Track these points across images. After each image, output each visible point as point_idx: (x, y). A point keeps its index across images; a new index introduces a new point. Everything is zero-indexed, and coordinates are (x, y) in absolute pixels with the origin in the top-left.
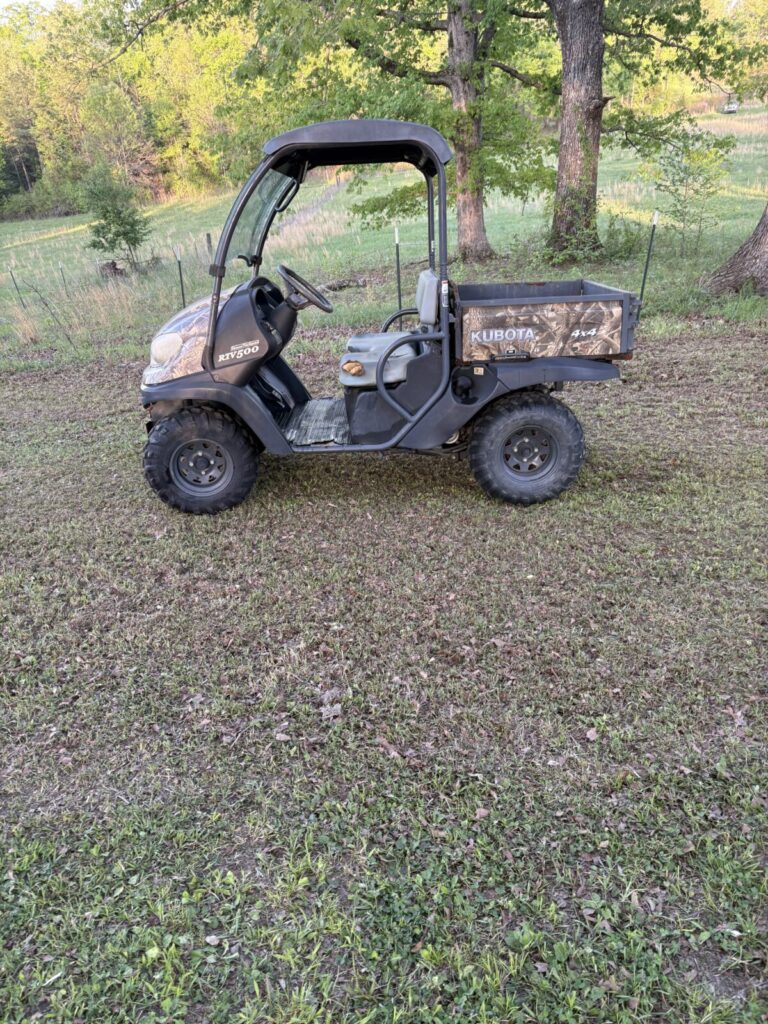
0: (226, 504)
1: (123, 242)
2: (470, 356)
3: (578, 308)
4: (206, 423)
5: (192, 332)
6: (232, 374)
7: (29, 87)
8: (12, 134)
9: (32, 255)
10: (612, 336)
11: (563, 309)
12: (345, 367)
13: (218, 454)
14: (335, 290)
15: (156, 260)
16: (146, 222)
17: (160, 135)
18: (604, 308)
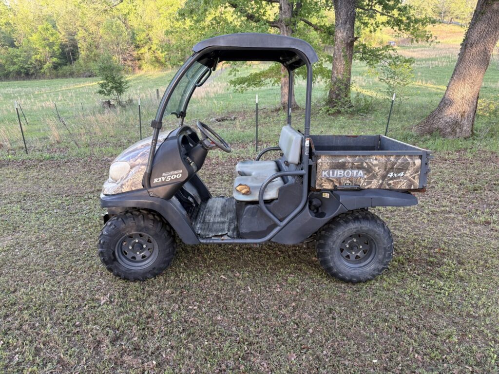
0: (152, 274)
1: (115, 91)
2: (320, 185)
3: (392, 159)
4: (142, 222)
5: (137, 162)
6: (162, 192)
7: (76, 17)
8: (66, 38)
9: (70, 95)
10: (414, 178)
11: (383, 159)
12: (238, 188)
13: (149, 241)
14: (219, 121)
15: (131, 101)
16: (127, 82)
17: (138, 43)
18: (409, 160)
